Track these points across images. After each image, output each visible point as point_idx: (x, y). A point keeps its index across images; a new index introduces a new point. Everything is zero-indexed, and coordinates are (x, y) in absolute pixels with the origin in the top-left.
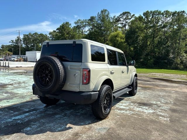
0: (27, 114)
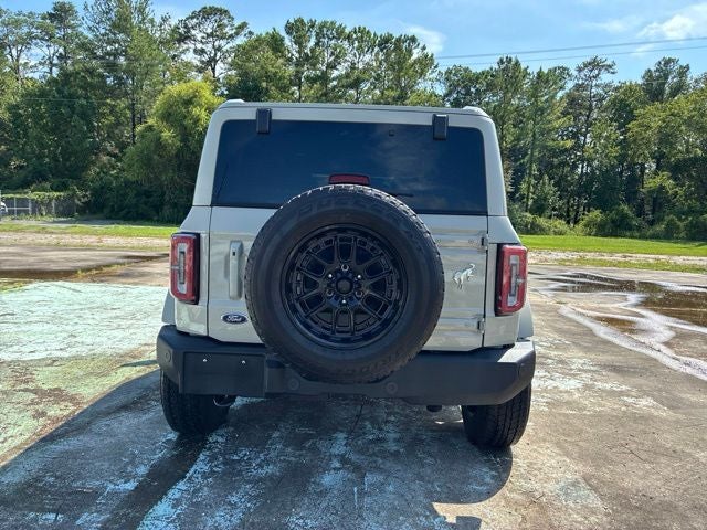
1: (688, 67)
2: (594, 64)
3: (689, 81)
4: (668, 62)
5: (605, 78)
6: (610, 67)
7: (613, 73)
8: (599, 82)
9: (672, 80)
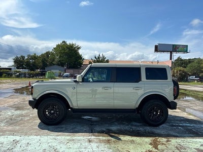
0: (181, 125)
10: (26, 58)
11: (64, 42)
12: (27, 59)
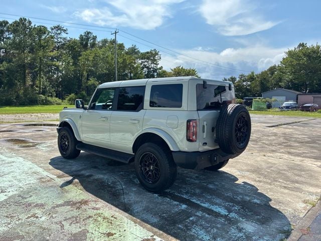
1: (96, 37)
2: (58, 28)
3: (97, 42)
4: (89, 33)
5: (63, 35)
6: (65, 31)
7: (67, 33)
8: (61, 36)
9: (91, 41)
10: (238, 79)
11: (302, 45)
12: (239, 81)
